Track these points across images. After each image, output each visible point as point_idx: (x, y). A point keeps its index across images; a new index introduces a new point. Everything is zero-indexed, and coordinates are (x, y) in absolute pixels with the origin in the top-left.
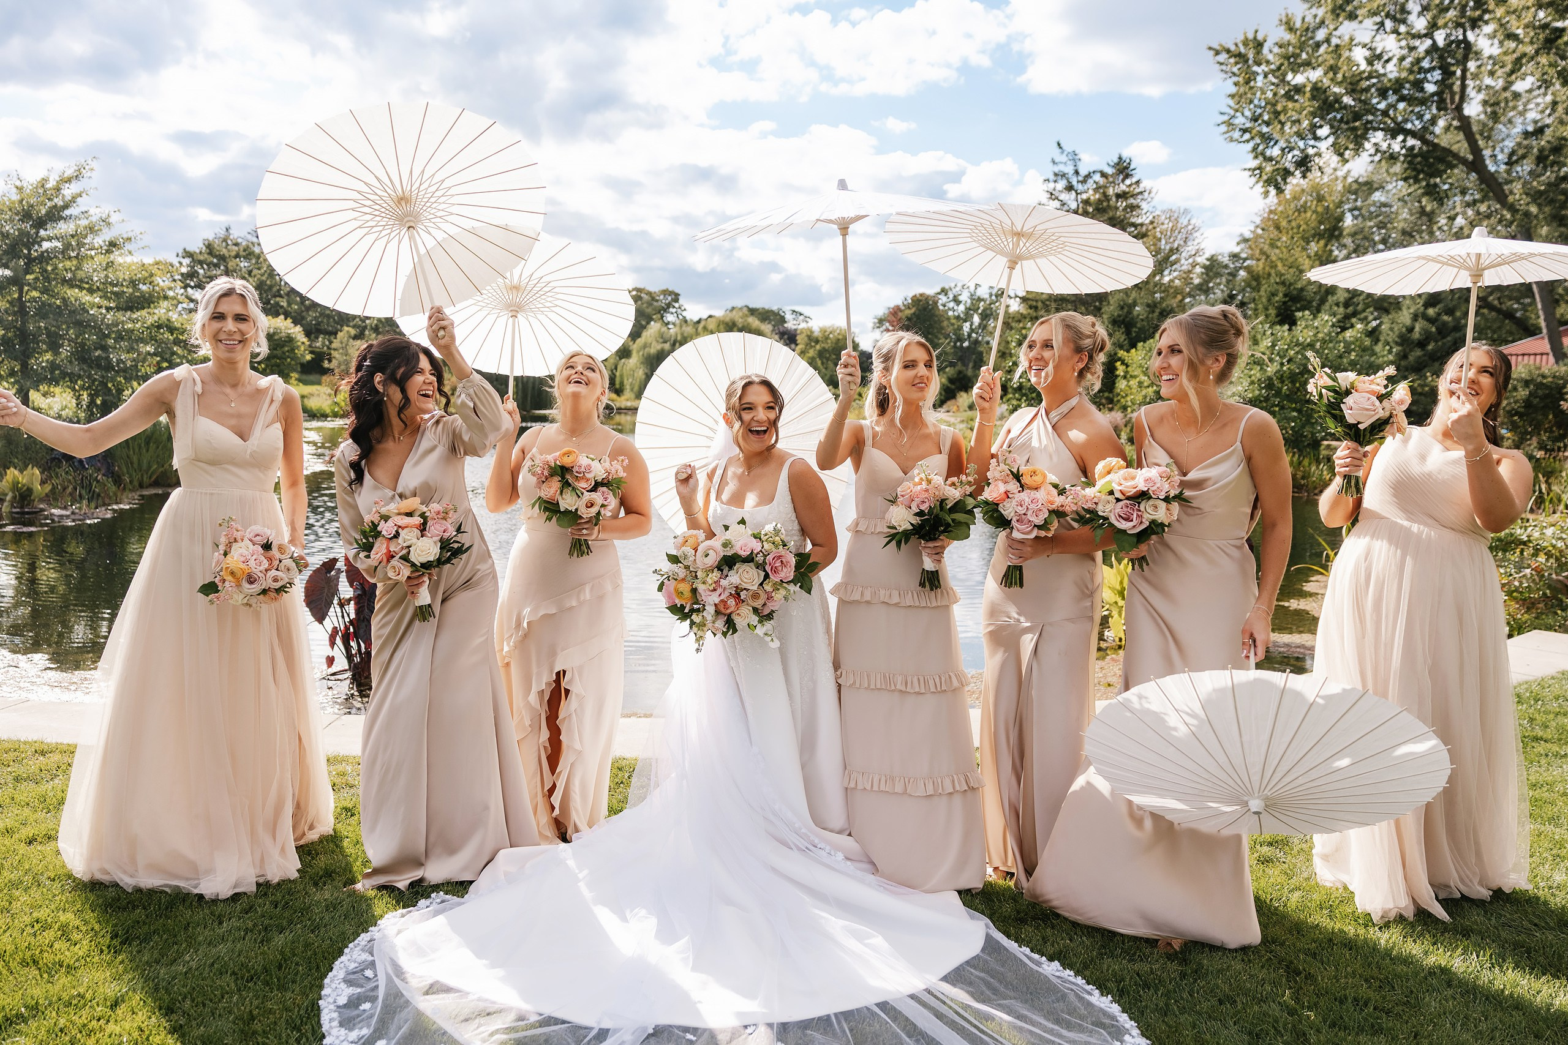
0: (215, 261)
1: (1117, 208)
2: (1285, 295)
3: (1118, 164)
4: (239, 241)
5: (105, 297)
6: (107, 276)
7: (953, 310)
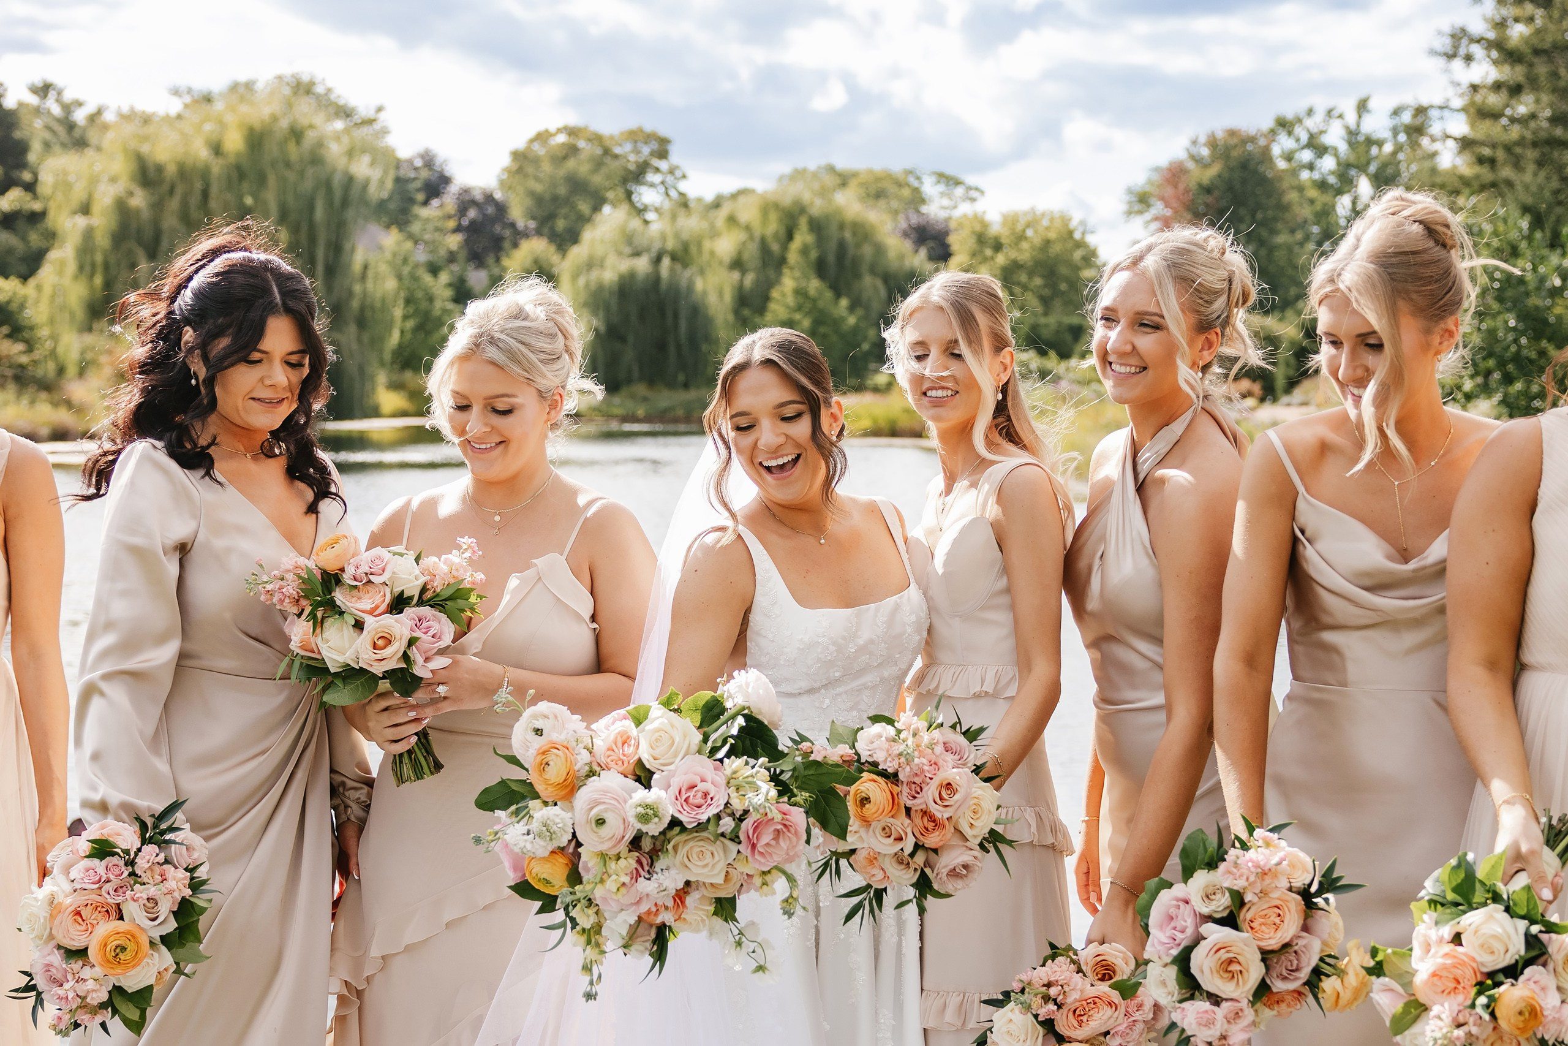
7: (1311, 167)
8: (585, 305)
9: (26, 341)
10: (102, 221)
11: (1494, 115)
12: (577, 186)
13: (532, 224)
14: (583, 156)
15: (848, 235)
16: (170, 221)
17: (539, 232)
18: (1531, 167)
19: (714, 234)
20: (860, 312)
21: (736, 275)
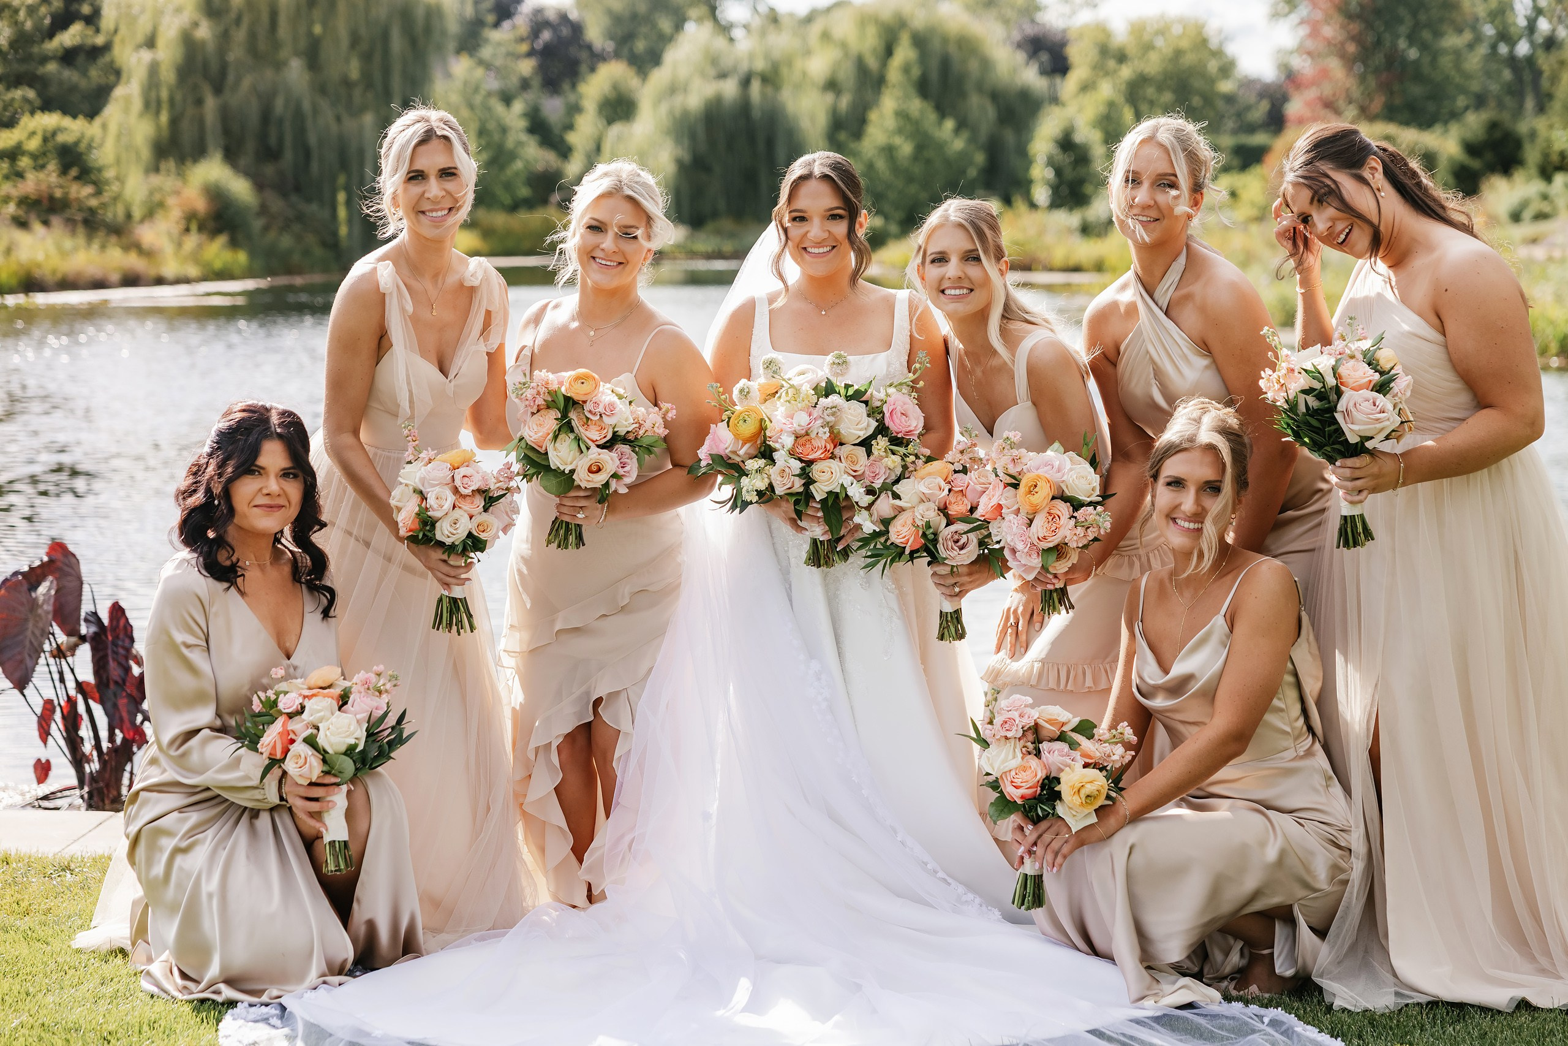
9: (95, 183)
10: (167, 54)
12: (658, 2)
13: (611, 46)
15: (952, 49)
16: (236, 54)
17: (617, 55)
19: (808, 53)
20: (965, 135)
21: (829, 98)
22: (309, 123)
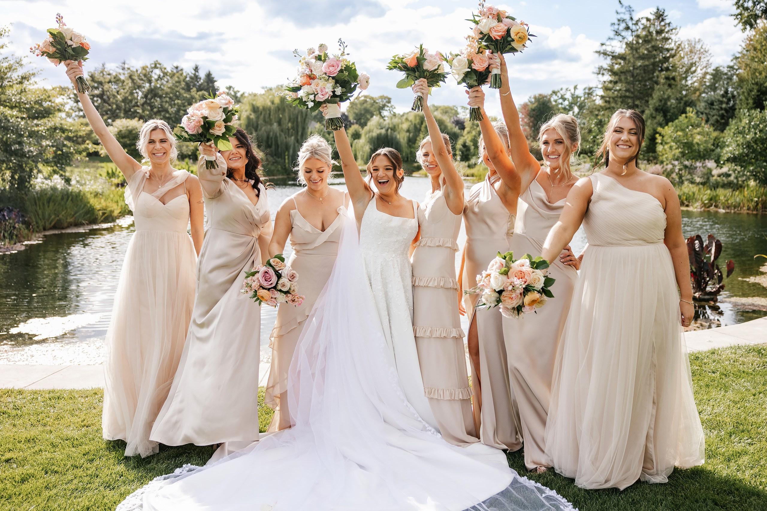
0: (96, 85)
1: (656, 40)
2: (758, 91)
3: (657, 13)
4: (111, 72)
5: (20, 111)
6: (21, 98)
7: (562, 104)
8: (368, 142)
11: (610, 89)
12: (367, 111)
13: (355, 121)
14: (368, 103)
16: (261, 122)
17: (357, 123)
18: (620, 103)
19: (402, 123)
21: (408, 134)
22: (279, 139)
